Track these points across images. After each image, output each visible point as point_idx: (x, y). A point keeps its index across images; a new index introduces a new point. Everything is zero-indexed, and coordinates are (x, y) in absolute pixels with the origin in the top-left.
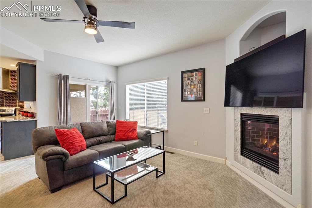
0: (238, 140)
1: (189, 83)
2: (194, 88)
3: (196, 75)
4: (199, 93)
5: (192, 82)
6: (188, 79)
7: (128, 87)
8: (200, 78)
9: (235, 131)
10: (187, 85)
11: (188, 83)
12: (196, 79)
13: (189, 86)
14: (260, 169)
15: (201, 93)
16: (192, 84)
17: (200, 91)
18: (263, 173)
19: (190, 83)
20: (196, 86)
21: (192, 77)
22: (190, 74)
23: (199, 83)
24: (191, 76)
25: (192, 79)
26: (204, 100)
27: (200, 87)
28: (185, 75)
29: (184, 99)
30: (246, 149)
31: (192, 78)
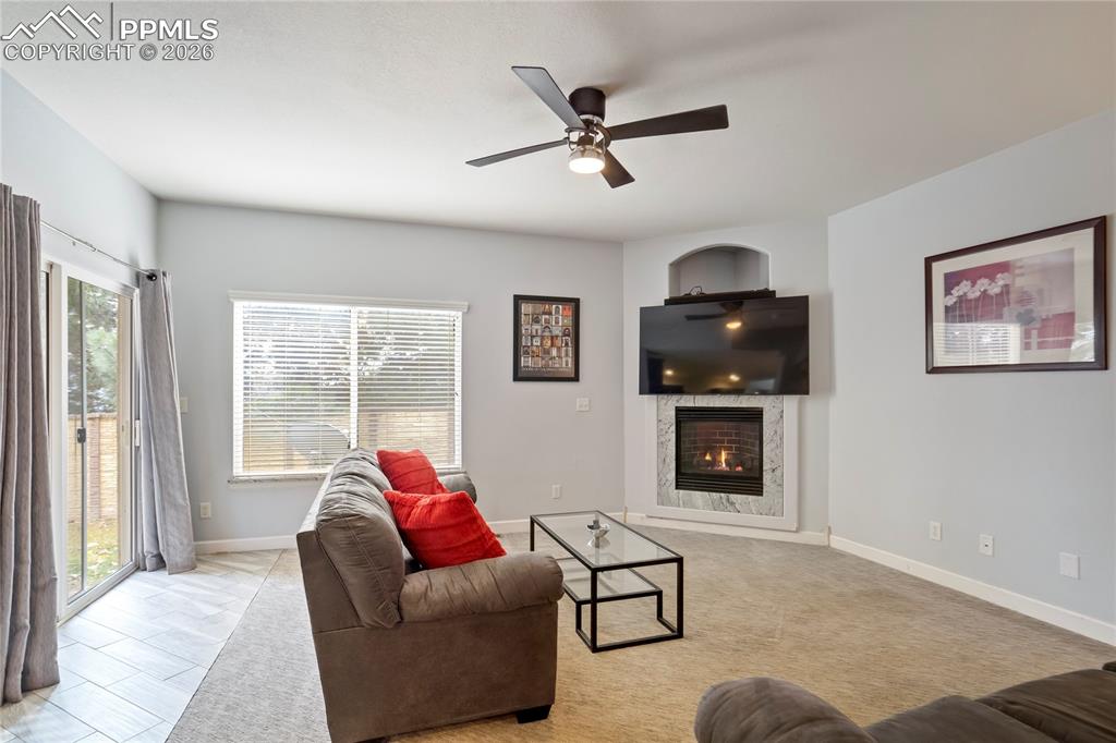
0: (668, 460)
1: (537, 331)
2: (552, 345)
3: (557, 312)
4: (564, 360)
5: (547, 330)
6: (536, 321)
7: (241, 309)
8: (569, 322)
9: (661, 444)
10: (532, 337)
11: (534, 331)
12: (557, 322)
13: (538, 339)
14: (728, 500)
15: (570, 360)
16: (547, 334)
17: (567, 355)
18: (732, 504)
19: (539, 332)
20: (558, 342)
21: (547, 317)
22: (540, 307)
23: (565, 335)
24: (544, 313)
25: (547, 321)
26: (576, 378)
27: (567, 344)
28: (526, 308)
29: (520, 375)
30: (684, 474)
31: (545, 319)
